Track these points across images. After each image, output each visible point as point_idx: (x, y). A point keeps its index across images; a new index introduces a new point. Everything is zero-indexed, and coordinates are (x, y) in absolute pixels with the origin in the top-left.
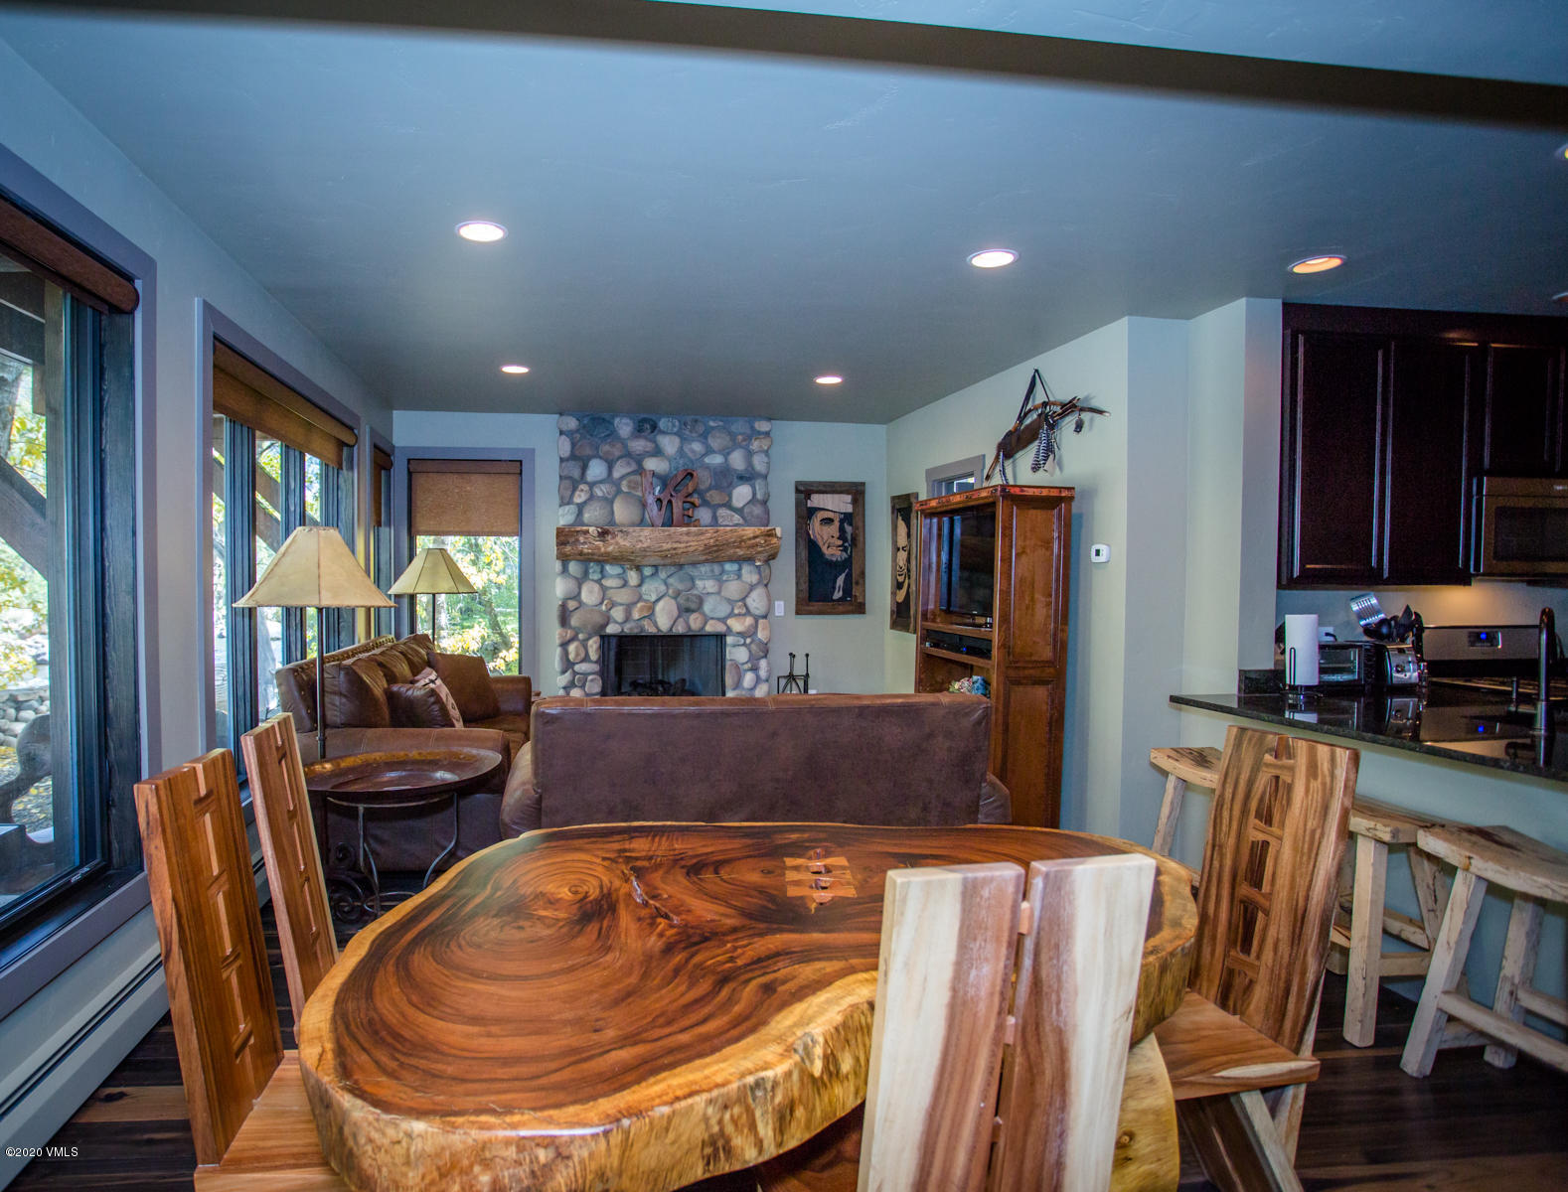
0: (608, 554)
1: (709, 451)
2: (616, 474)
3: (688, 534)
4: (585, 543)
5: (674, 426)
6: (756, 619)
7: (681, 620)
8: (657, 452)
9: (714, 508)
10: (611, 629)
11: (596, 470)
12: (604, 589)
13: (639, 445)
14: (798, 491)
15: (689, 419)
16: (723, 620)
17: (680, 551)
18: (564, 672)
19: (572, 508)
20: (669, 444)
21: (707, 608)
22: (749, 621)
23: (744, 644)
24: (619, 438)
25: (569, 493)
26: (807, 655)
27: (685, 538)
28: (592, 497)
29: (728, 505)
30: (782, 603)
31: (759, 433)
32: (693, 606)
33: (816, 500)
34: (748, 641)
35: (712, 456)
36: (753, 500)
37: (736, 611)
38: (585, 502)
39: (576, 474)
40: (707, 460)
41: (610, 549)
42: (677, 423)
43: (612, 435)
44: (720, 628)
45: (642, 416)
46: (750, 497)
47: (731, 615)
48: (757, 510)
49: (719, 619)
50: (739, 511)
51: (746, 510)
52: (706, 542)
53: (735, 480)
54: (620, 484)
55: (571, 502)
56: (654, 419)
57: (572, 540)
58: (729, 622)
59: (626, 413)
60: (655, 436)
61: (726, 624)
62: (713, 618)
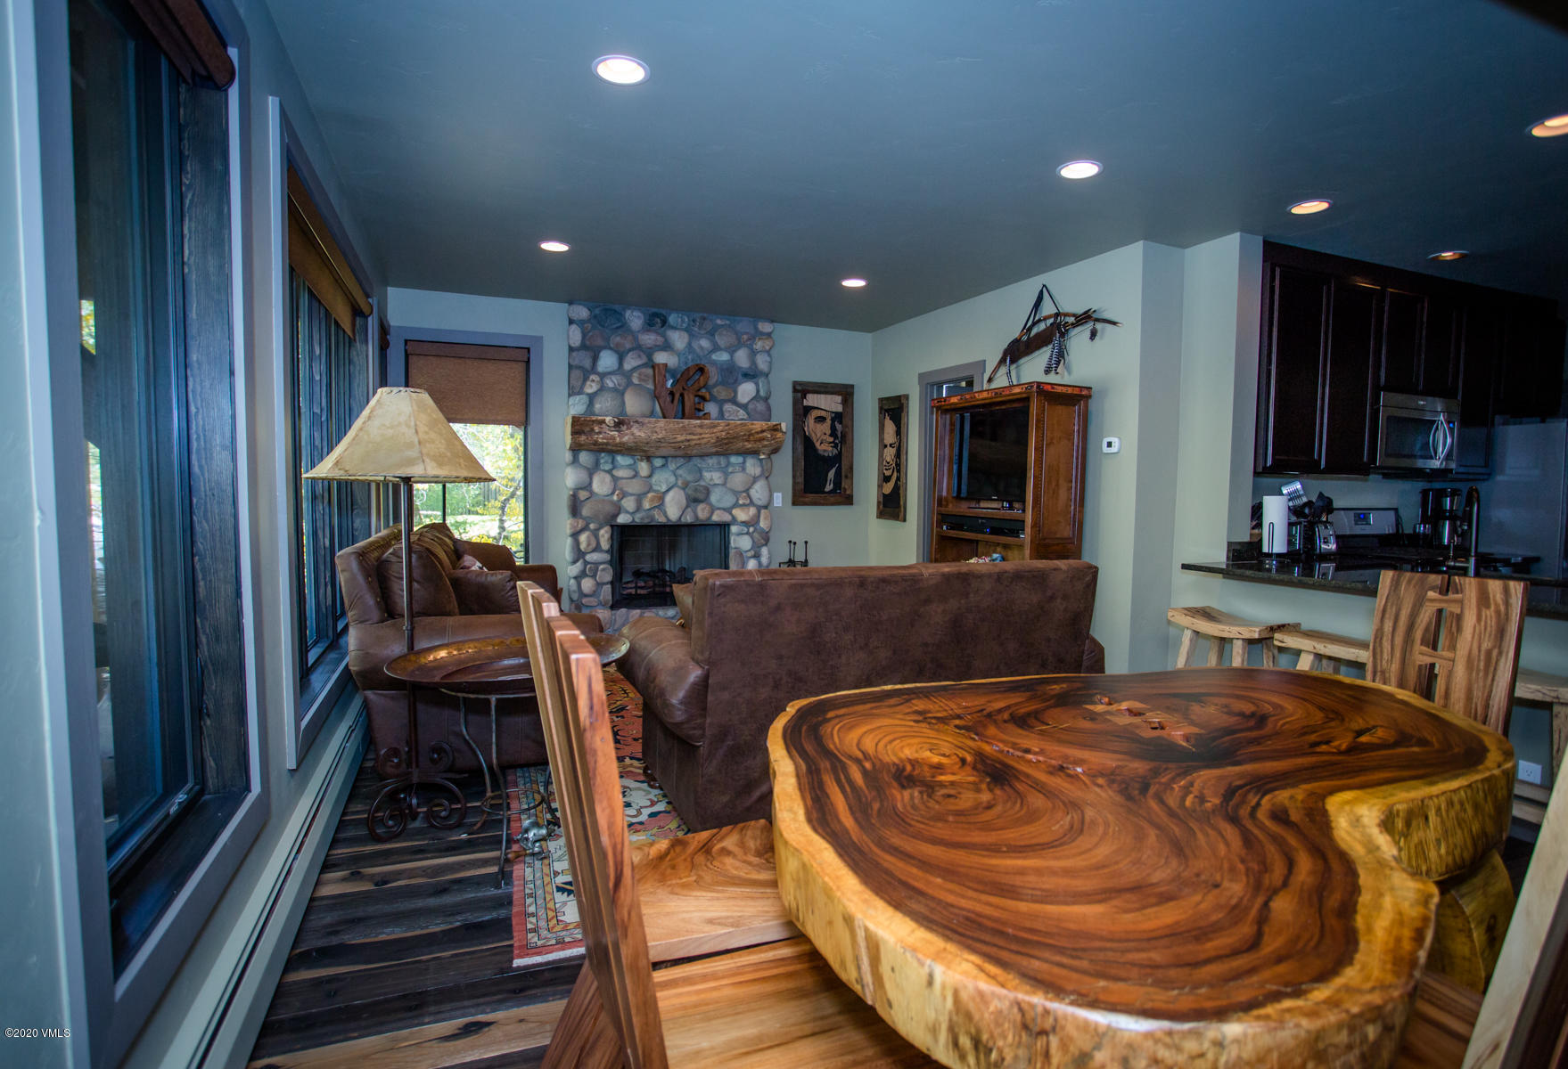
0: (621, 444)
1: (716, 348)
2: (627, 366)
3: (701, 426)
4: (600, 433)
5: (683, 321)
6: (759, 508)
7: (689, 509)
8: (667, 346)
9: (721, 403)
10: (622, 519)
11: (607, 361)
12: (615, 479)
13: (649, 339)
14: (795, 390)
15: (697, 316)
16: (728, 510)
17: (694, 442)
18: (574, 562)
19: (584, 398)
20: (679, 339)
21: (714, 498)
22: (752, 511)
23: (748, 533)
24: (629, 331)
25: (580, 383)
26: (806, 542)
27: (699, 430)
28: (602, 389)
29: (734, 401)
30: (780, 494)
31: (762, 334)
32: (701, 496)
33: (811, 400)
34: (751, 529)
35: (718, 353)
36: (757, 398)
37: (741, 502)
38: (595, 393)
39: (587, 363)
40: (715, 357)
41: (625, 439)
42: (686, 320)
43: (623, 327)
44: (726, 518)
45: (653, 310)
46: (754, 394)
47: (736, 505)
48: (760, 406)
49: (724, 509)
50: (744, 407)
51: (750, 406)
52: (718, 434)
53: (740, 377)
54: (631, 375)
55: (580, 392)
56: (664, 312)
57: (587, 429)
58: (736, 512)
59: (636, 305)
60: (665, 331)
61: (731, 514)
62: (719, 509)
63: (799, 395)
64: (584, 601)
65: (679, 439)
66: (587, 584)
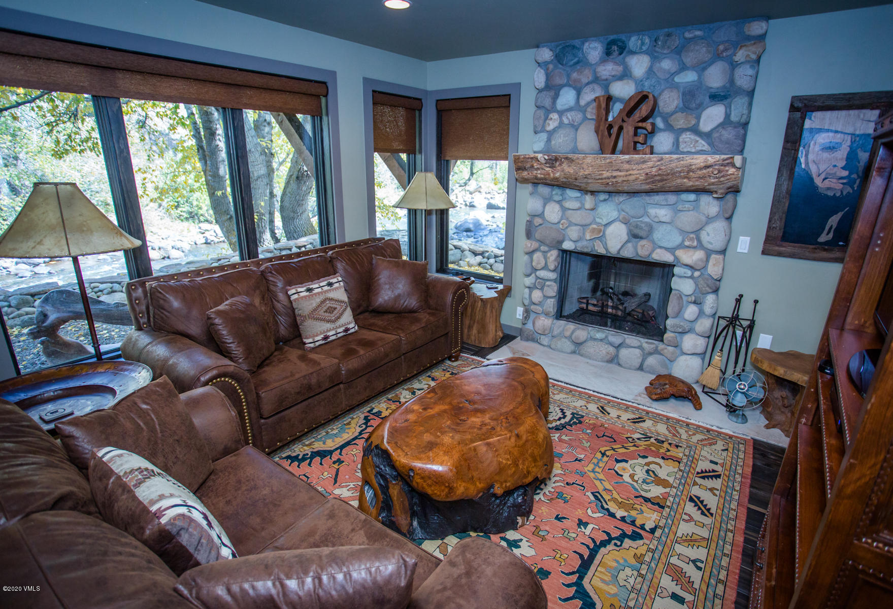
0: (557, 179)
1: (683, 68)
2: (583, 102)
3: (628, 162)
4: (538, 169)
5: (643, 44)
6: (709, 253)
7: (630, 245)
8: (626, 75)
9: (679, 132)
10: (568, 245)
11: (567, 97)
12: (564, 209)
13: (608, 69)
14: (793, 108)
15: (662, 33)
16: (672, 250)
17: (620, 180)
18: (528, 276)
19: (544, 136)
20: (639, 65)
21: (657, 235)
22: (699, 255)
23: (692, 277)
24: (587, 64)
25: (541, 122)
26: (756, 302)
27: (626, 166)
28: (561, 125)
29: (695, 130)
30: (747, 240)
31: (749, 38)
32: (642, 233)
33: (814, 121)
34: (697, 274)
35: (682, 75)
36: (727, 122)
37: (687, 243)
38: (554, 129)
39: (547, 103)
40: (677, 79)
41: (557, 175)
42: (647, 41)
43: (582, 62)
44: (668, 258)
45: (612, 37)
46: (721, 120)
47: (681, 246)
48: (728, 134)
49: (666, 249)
50: (707, 136)
51: (715, 135)
52: (648, 171)
53: (707, 99)
54: (586, 111)
55: (543, 130)
56: (624, 38)
57: (528, 165)
58: (679, 253)
59: (595, 36)
60: (624, 59)
61: (674, 255)
62: (661, 247)
63: (798, 114)
64: (533, 307)
65: (604, 176)
66: (537, 295)
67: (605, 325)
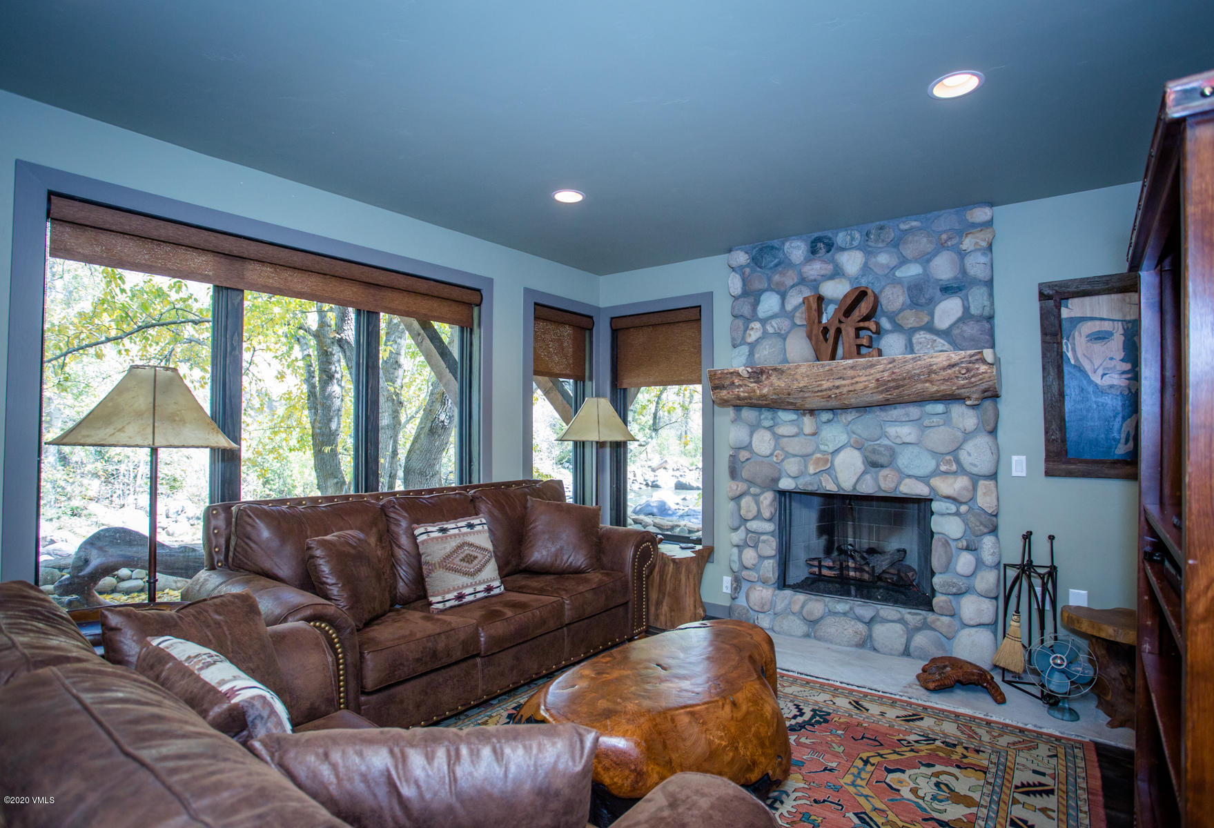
0: (764, 396)
1: (904, 261)
2: (789, 307)
3: (852, 368)
4: (740, 386)
5: (853, 239)
6: (975, 479)
7: (868, 477)
8: (837, 273)
9: (910, 332)
10: (786, 484)
11: (769, 303)
12: (777, 437)
13: (815, 269)
14: (1043, 296)
15: (872, 227)
16: (925, 479)
17: (845, 390)
18: (736, 529)
19: (745, 350)
20: (852, 262)
21: (903, 461)
22: (961, 482)
23: (957, 514)
24: (790, 265)
25: (740, 333)
26: (1052, 538)
27: (850, 373)
28: (765, 335)
29: (930, 328)
30: (1021, 459)
31: (974, 225)
32: (882, 460)
33: (1072, 309)
34: (963, 508)
35: (903, 268)
36: (966, 316)
37: (943, 468)
38: (757, 341)
39: (746, 310)
40: (898, 274)
41: (765, 391)
42: (857, 235)
43: (783, 264)
44: (920, 490)
45: (816, 235)
46: (959, 314)
47: (936, 473)
48: (971, 329)
49: (917, 478)
50: (946, 334)
51: (956, 332)
52: (878, 376)
53: (938, 293)
54: (793, 317)
55: (743, 342)
56: (830, 235)
57: (727, 383)
58: (937, 482)
59: (798, 235)
60: (833, 256)
61: (928, 485)
62: (909, 476)
63: (1051, 303)
64: (745, 573)
65: (825, 387)
66: (749, 556)
67: (848, 594)
